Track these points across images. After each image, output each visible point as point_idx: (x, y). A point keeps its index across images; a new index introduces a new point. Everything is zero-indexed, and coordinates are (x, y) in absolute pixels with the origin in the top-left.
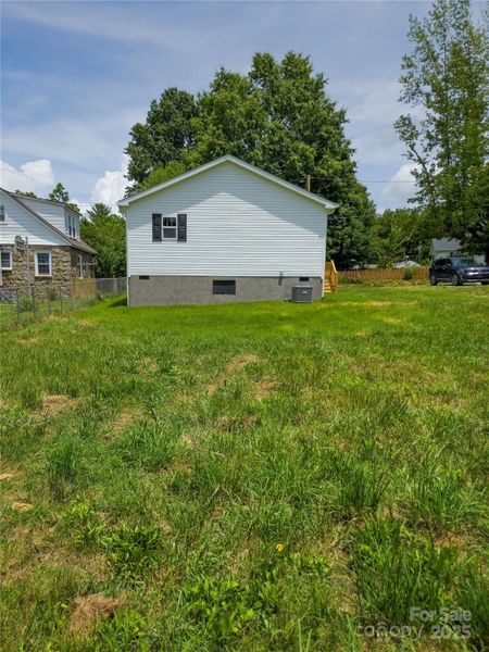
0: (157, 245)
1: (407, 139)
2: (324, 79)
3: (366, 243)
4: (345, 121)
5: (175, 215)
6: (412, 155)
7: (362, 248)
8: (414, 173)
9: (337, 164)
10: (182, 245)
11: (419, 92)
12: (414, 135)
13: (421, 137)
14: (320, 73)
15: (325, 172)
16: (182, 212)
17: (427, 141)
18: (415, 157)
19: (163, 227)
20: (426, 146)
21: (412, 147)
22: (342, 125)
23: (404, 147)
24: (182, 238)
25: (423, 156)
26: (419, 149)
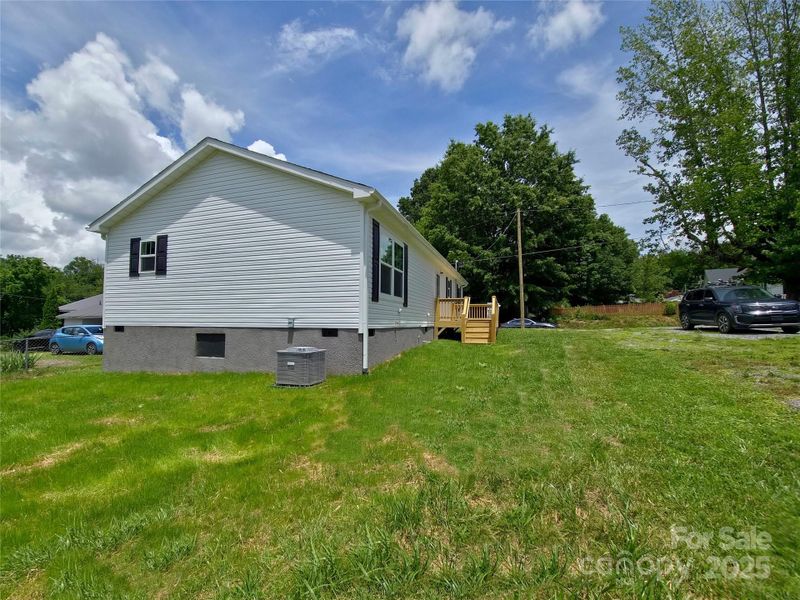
0: (135, 281)
1: (636, 154)
2: (549, 129)
3: (628, 279)
4: (575, 162)
5: (153, 238)
6: (642, 170)
7: (623, 283)
8: (650, 189)
9: (563, 200)
10: (161, 280)
11: (646, 102)
12: (644, 147)
13: (655, 148)
14: (542, 125)
15: (549, 208)
16: (162, 232)
17: (664, 149)
18: (649, 170)
19: (141, 256)
20: (662, 155)
21: (645, 162)
22: (572, 166)
23: (633, 163)
24: (162, 270)
25: (660, 168)
26: (653, 161)
